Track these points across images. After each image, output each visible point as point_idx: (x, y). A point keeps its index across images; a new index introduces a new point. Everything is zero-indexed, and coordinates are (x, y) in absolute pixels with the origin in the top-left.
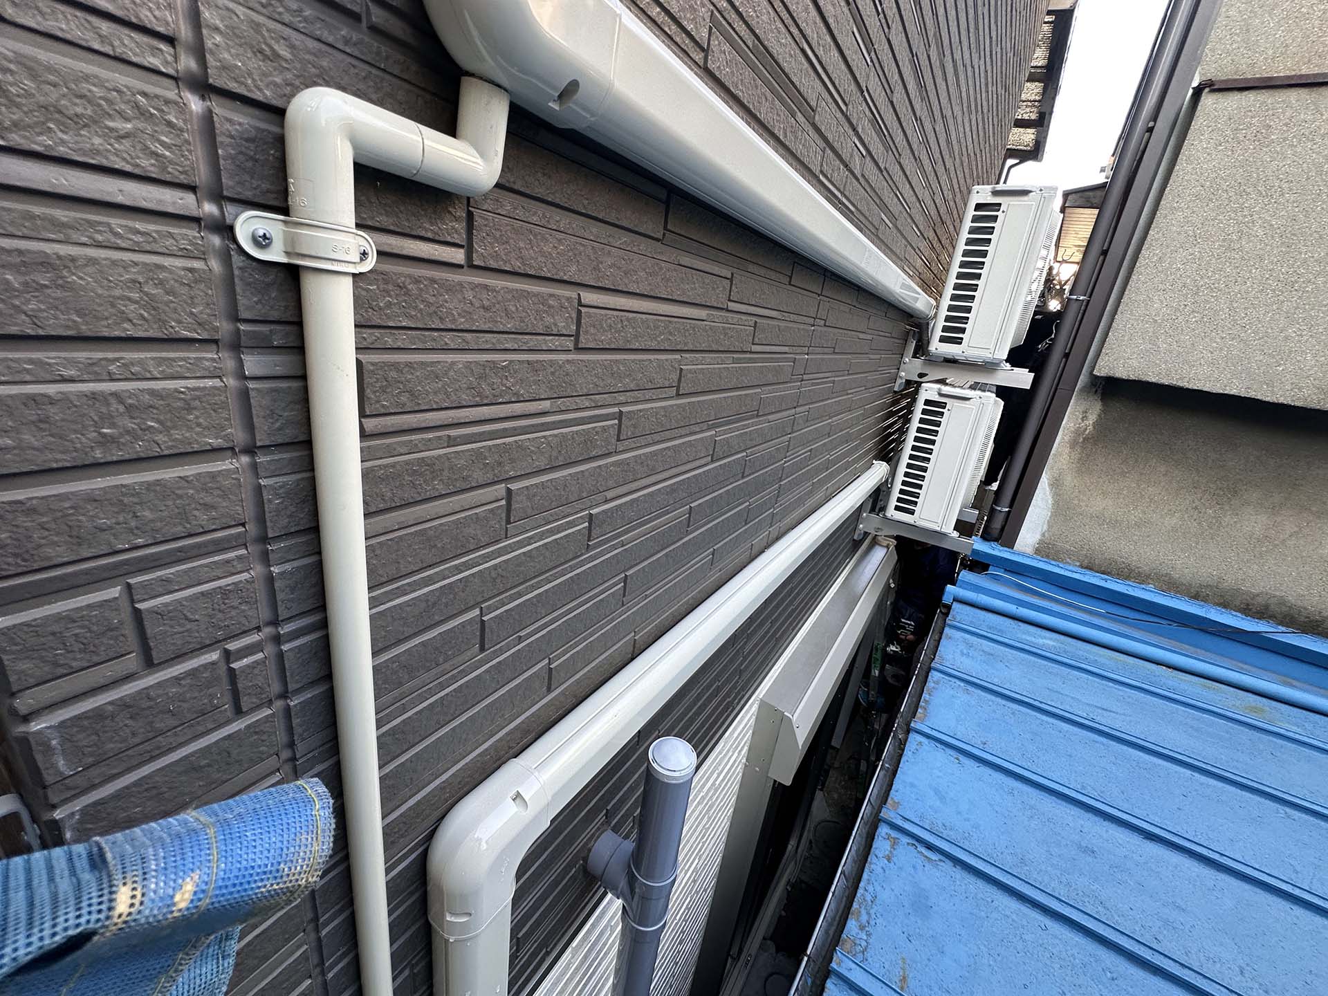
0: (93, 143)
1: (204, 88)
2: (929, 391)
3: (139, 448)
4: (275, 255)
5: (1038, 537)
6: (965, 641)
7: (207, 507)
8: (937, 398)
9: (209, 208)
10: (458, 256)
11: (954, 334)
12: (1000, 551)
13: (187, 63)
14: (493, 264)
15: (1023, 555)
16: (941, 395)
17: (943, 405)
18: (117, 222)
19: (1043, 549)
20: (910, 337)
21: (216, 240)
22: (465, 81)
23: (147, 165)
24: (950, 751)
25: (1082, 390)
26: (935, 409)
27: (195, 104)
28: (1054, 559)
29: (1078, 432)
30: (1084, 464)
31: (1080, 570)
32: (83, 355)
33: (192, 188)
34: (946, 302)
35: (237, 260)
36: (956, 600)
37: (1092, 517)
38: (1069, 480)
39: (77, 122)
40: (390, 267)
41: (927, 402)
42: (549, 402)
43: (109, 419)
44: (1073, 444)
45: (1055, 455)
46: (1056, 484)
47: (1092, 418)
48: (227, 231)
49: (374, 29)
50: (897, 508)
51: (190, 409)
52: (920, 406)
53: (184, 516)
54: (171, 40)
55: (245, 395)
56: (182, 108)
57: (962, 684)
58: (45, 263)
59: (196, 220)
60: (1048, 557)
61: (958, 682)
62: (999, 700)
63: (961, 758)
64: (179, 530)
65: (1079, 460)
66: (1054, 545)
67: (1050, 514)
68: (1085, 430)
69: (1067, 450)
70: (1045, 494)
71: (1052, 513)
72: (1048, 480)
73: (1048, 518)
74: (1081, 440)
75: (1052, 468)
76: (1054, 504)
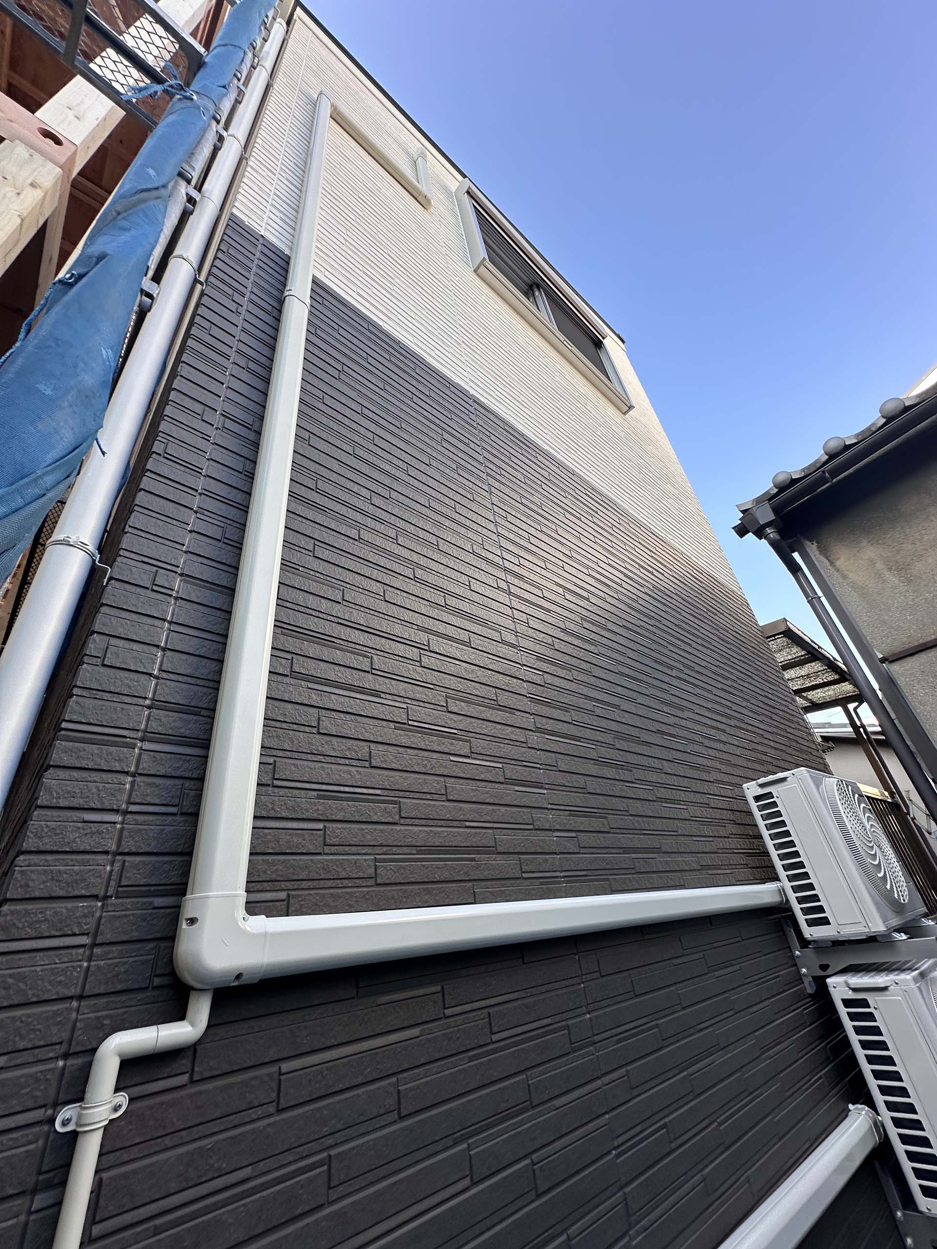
1: (66, 1055)
4: (70, 1127)
9: (49, 1112)
10: (184, 1079)
11: (816, 914)
14: (208, 1075)
17: (865, 1003)
22: (192, 995)
26: (860, 1010)
27: (61, 1065)
33: (45, 1106)
34: (783, 876)
41: (846, 1003)
42: (250, 1168)
49: (154, 988)
50: (925, 1192)
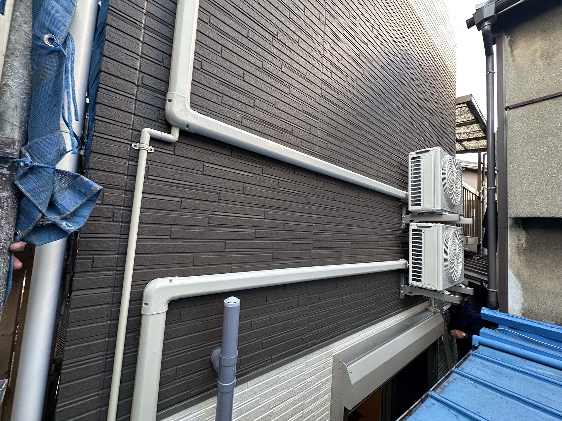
0: (118, 135)
1: (132, 129)
2: (413, 226)
3: (111, 170)
4: (137, 148)
5: (521, 306)
6: (482, 363)
7: (118, 181)
8: (417, 228)
9: (130, 142)
10: (172, 153)
11: (417, 202)
12: (500, 315)
13: (131, 127)
14: (179, 154)
15: (516, 317)
16: (418, 227)
17: (421, 231)
18: (118, 143)
19: (526, 313)
20: (403, 207)
21: (129, 146)
22: (173, 127)
23: (123, 137)
24: (452, 411)
25: (512, 226)
26: (418, 233)
27: (131, 131)
28: (536, 320)
29: (519, 247)
30: (529, 263)
31: (556, 326)
32: (109, 157)
33: (128, 140)
34: (410, 191)
35: (132, 149)
36: (481, 344)
37: (549, 293)
38: (525, 272)
39: (116, 133)
40: (156, 152)
41: (414, 230)
43: (109, 165)
44: (519, 253)
45: (511, 259)
46: (518, 275)
47: (523, 240)
48: (131, 145)
49: (159, 122)
50: (413, 280)
51: (120, 166)
52: (411, 232)
53: (114, 182)
54: (130, 125)
55: (128, 167)
56: (129, 132)
57: (473, 382)
58: (108, 146)
59: (128, 144)
60: (532, 318)
61: (470, 381)
62: (498, 394)
63: (459, 416)
64: (113, 184)
65: (526, 261)
66: (532, 311)
67: (522, 292)
68: (522, 245)
69: (517, 256)
70: (514, 281)
71: (523, 291)
72: (513, 273)
73: (522, 294)
74: (522, 251)
75: (512, 266)
76: (522, 286)
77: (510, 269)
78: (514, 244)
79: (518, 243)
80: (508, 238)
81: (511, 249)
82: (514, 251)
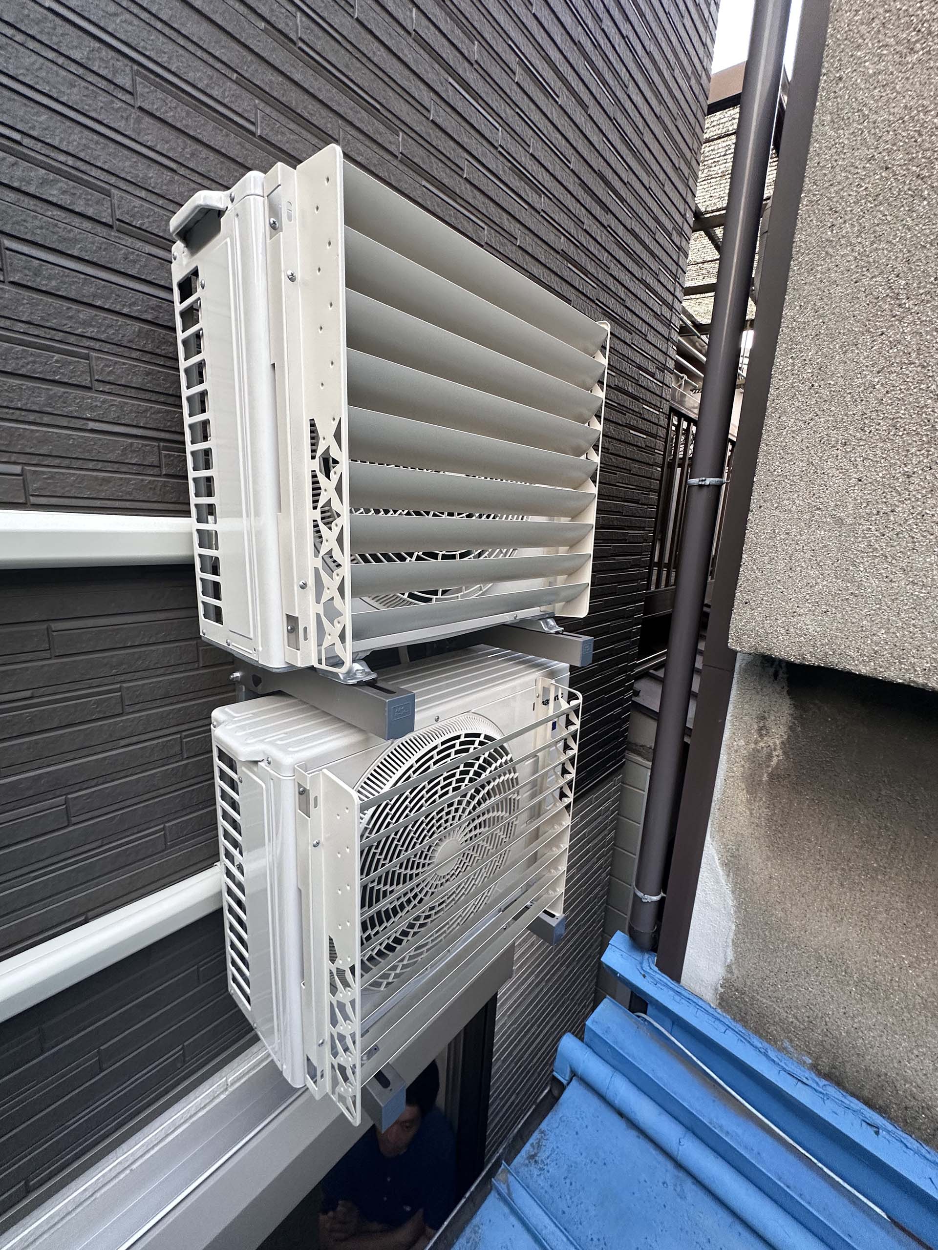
5: (720, 971)
15: (698, 1007)
19: (734, 1001)
28: (756, 1031)
30: (779, 832)
36: (576, 1077)
38: (757, 860)
46: (733, 864)
47: (777, 735)
60: (745, 1022)
65: (769, 819)
66: (753, 997)
67: (734, 928)
68: (770, 756)
69: (743, 796)
70: (717, 882)
71: (737, 926)
72: (718, 852)
73: (732, 934)
74: (765, 778)
75: (721, 829)
76: (738, 908)
77: (712, 837)
78: (742, 743)
79: (756, 743)
80: (728, 718)
81: (728, 761)
82: (738, 771)
